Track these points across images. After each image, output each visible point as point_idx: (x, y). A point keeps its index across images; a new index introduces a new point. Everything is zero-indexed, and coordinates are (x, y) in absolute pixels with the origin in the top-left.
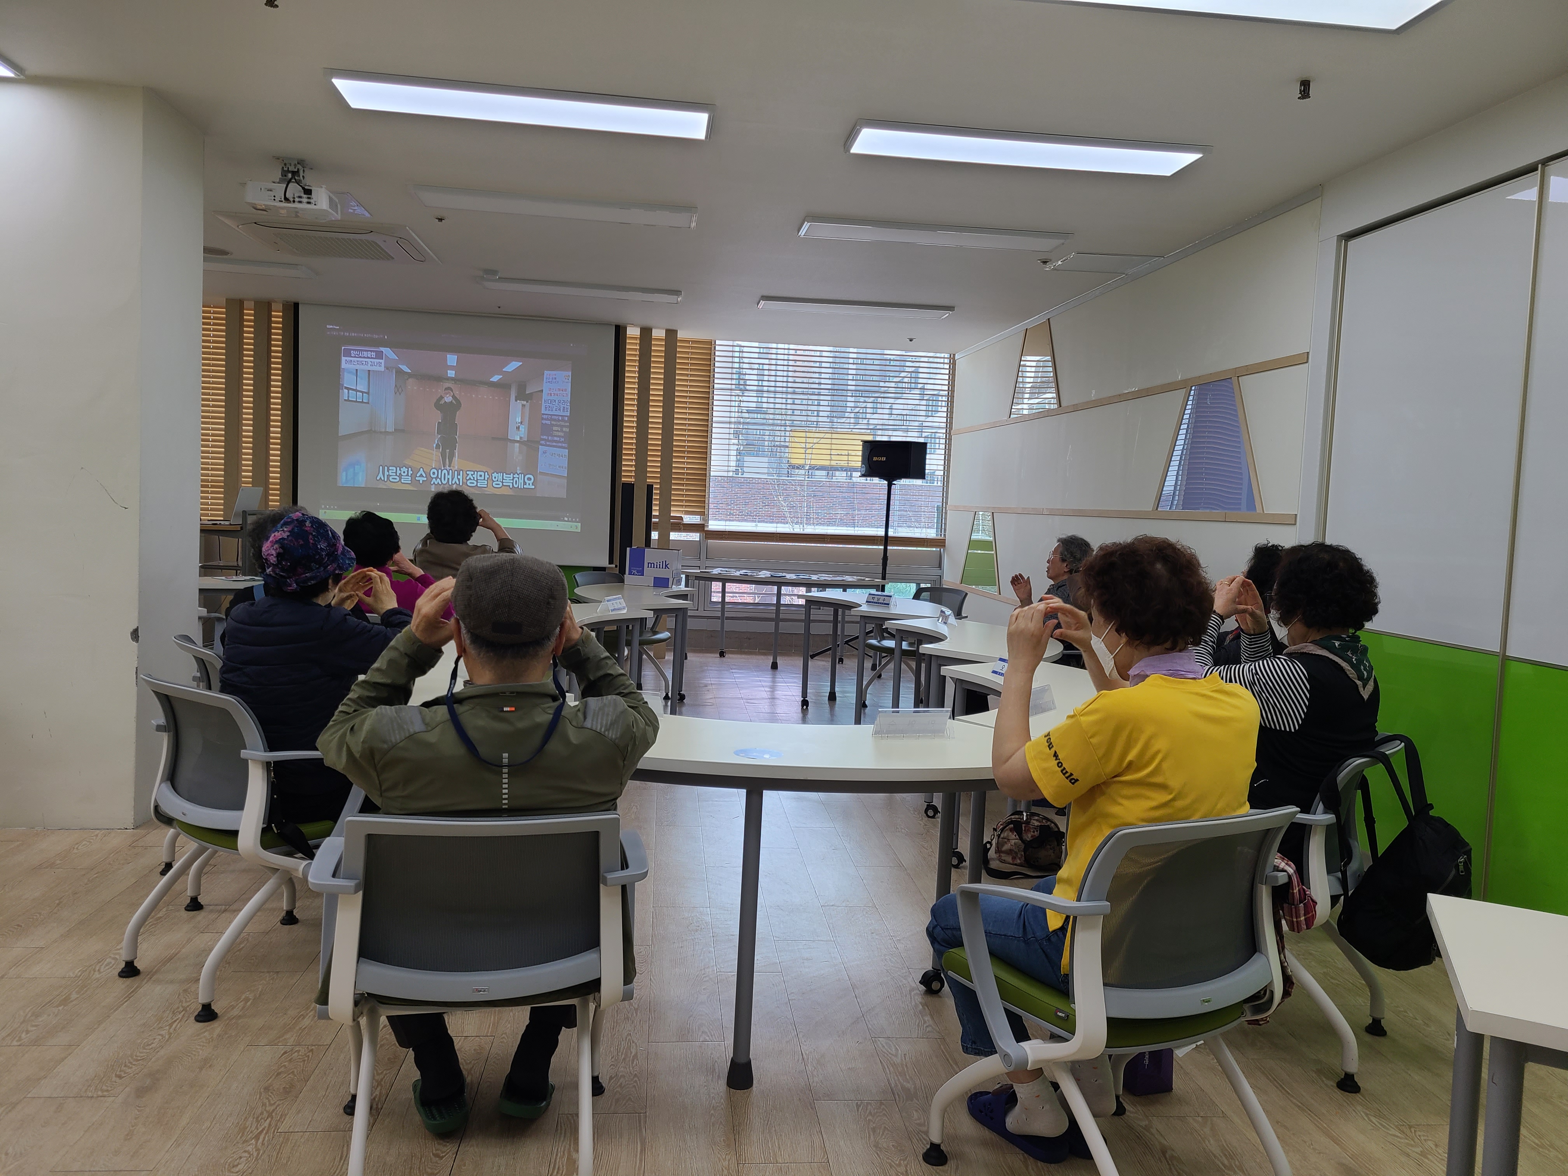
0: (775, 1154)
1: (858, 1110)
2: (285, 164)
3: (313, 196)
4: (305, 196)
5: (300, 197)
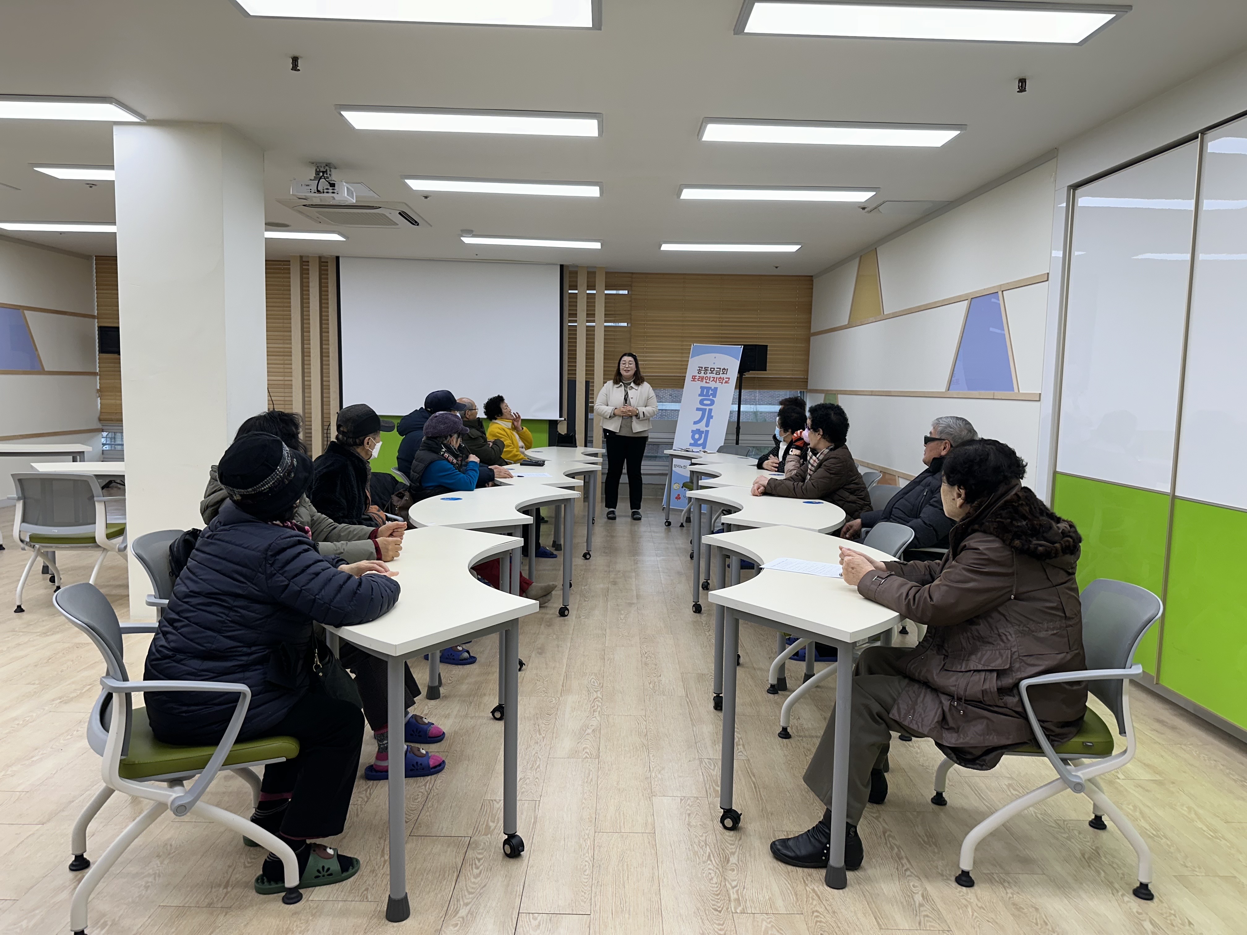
0: (620, 827)
1: (681, 802)
2: (318, 167)
3: (336, 188)
4: (331, 188)
5: (327, 189)
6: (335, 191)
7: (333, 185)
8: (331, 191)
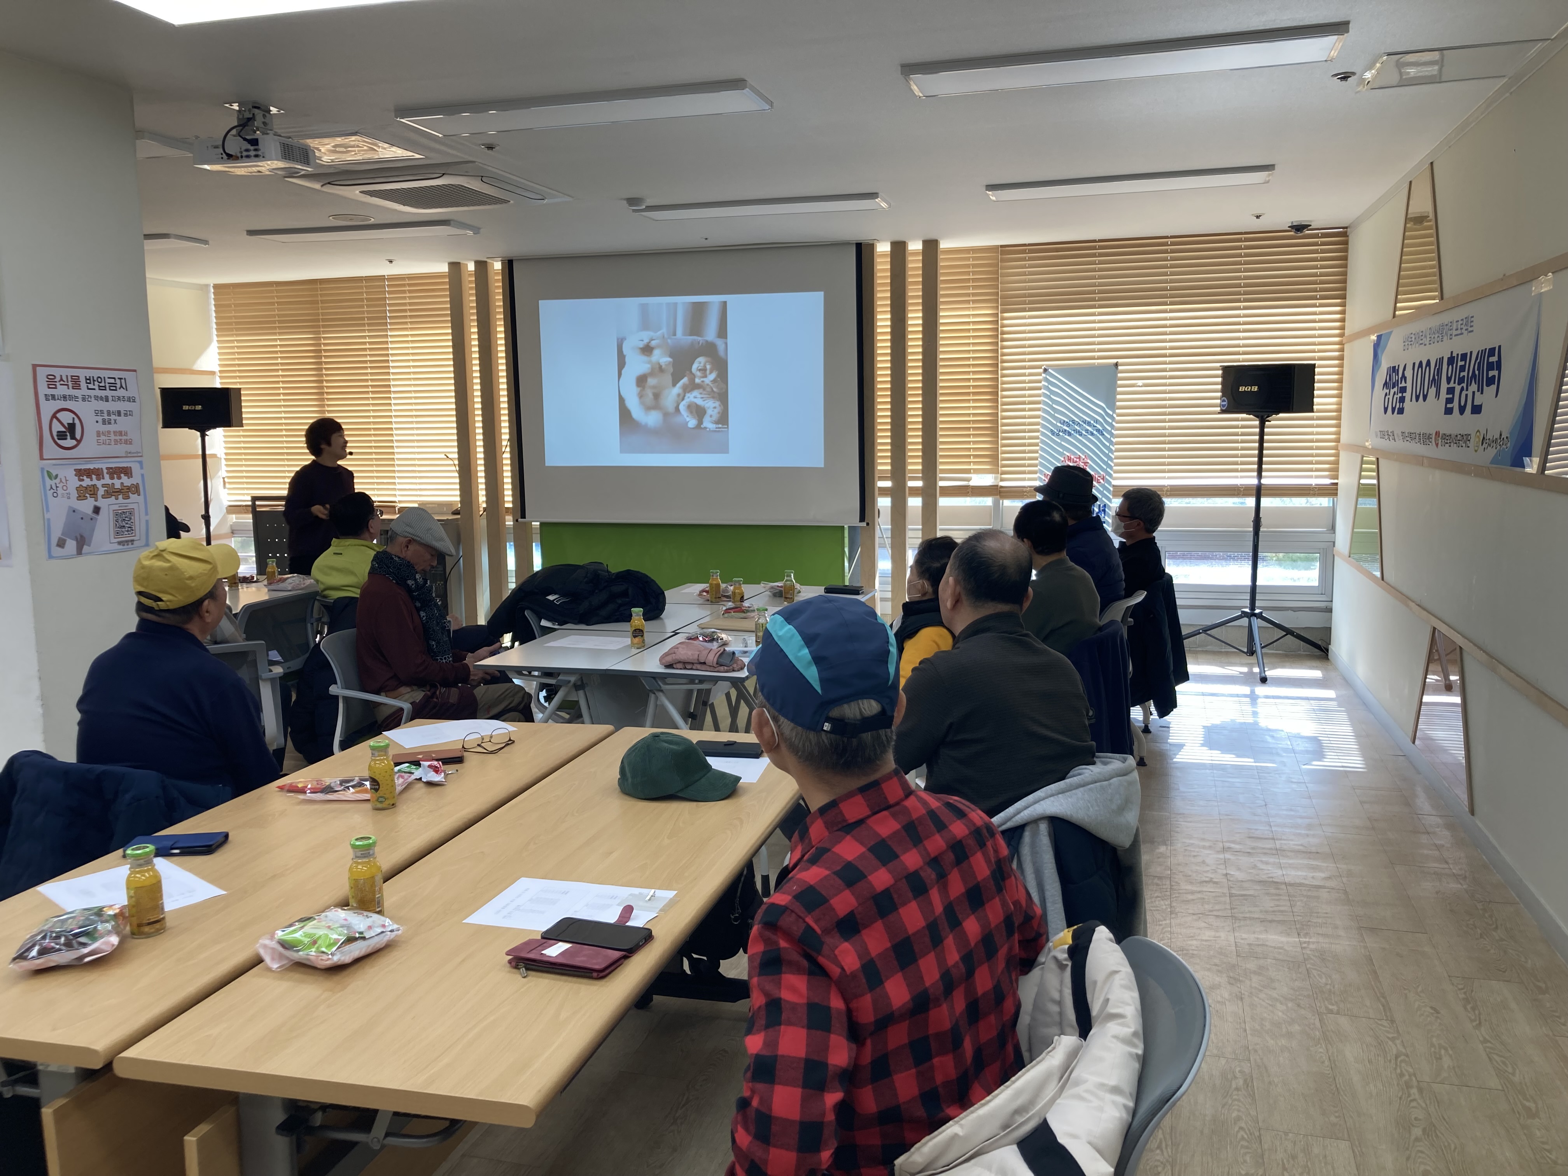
3: (260, 146)
4: (252, 148)
5: (247, 150)
6: (259, 153)
7: (254, 142)
8: (252, 153)
